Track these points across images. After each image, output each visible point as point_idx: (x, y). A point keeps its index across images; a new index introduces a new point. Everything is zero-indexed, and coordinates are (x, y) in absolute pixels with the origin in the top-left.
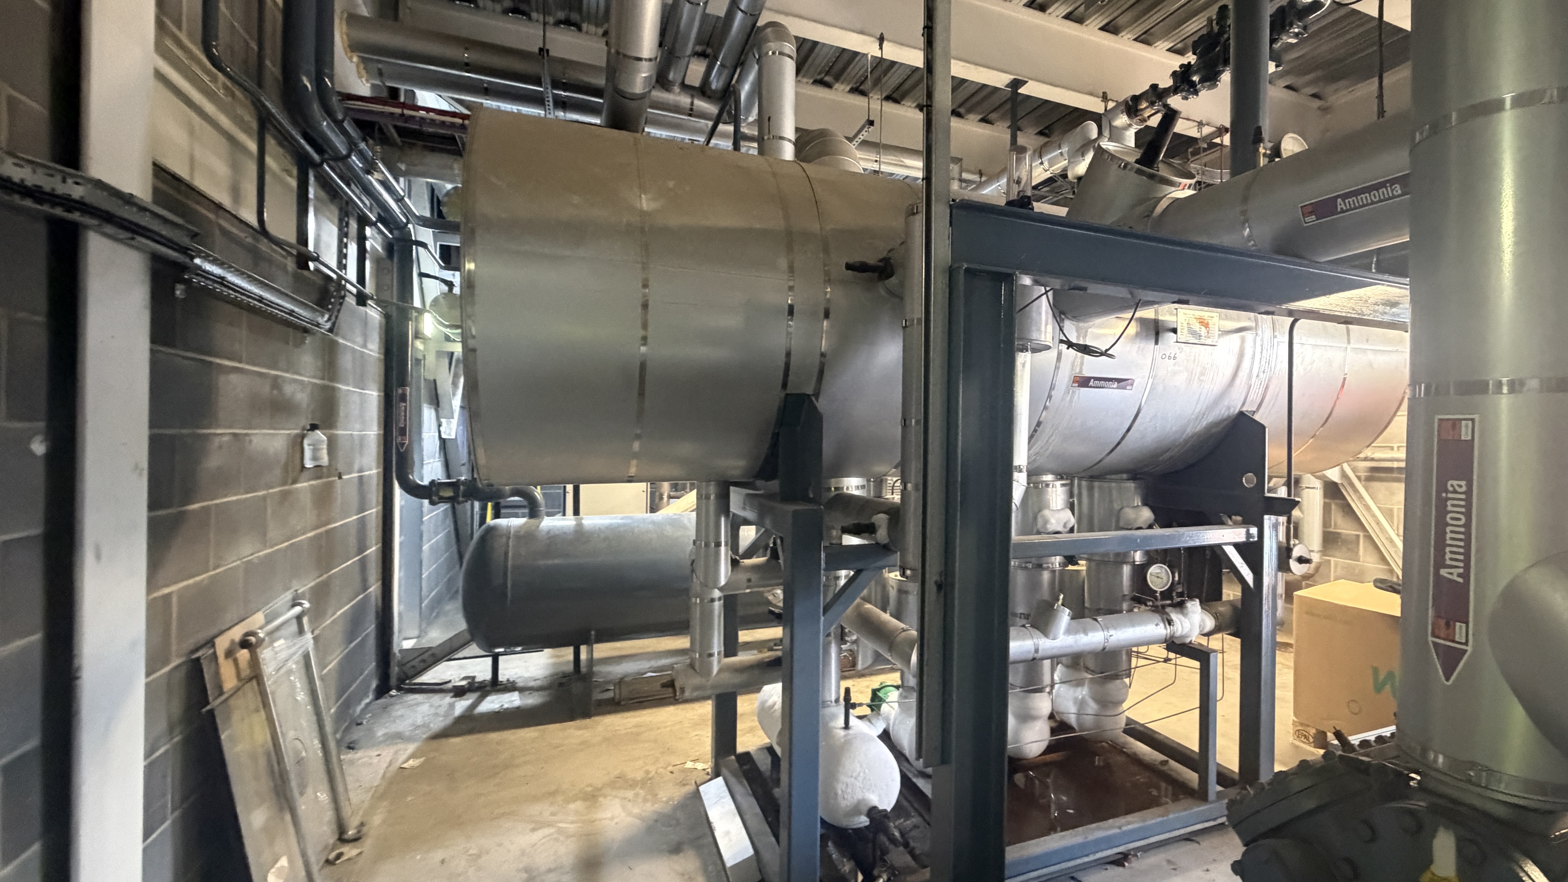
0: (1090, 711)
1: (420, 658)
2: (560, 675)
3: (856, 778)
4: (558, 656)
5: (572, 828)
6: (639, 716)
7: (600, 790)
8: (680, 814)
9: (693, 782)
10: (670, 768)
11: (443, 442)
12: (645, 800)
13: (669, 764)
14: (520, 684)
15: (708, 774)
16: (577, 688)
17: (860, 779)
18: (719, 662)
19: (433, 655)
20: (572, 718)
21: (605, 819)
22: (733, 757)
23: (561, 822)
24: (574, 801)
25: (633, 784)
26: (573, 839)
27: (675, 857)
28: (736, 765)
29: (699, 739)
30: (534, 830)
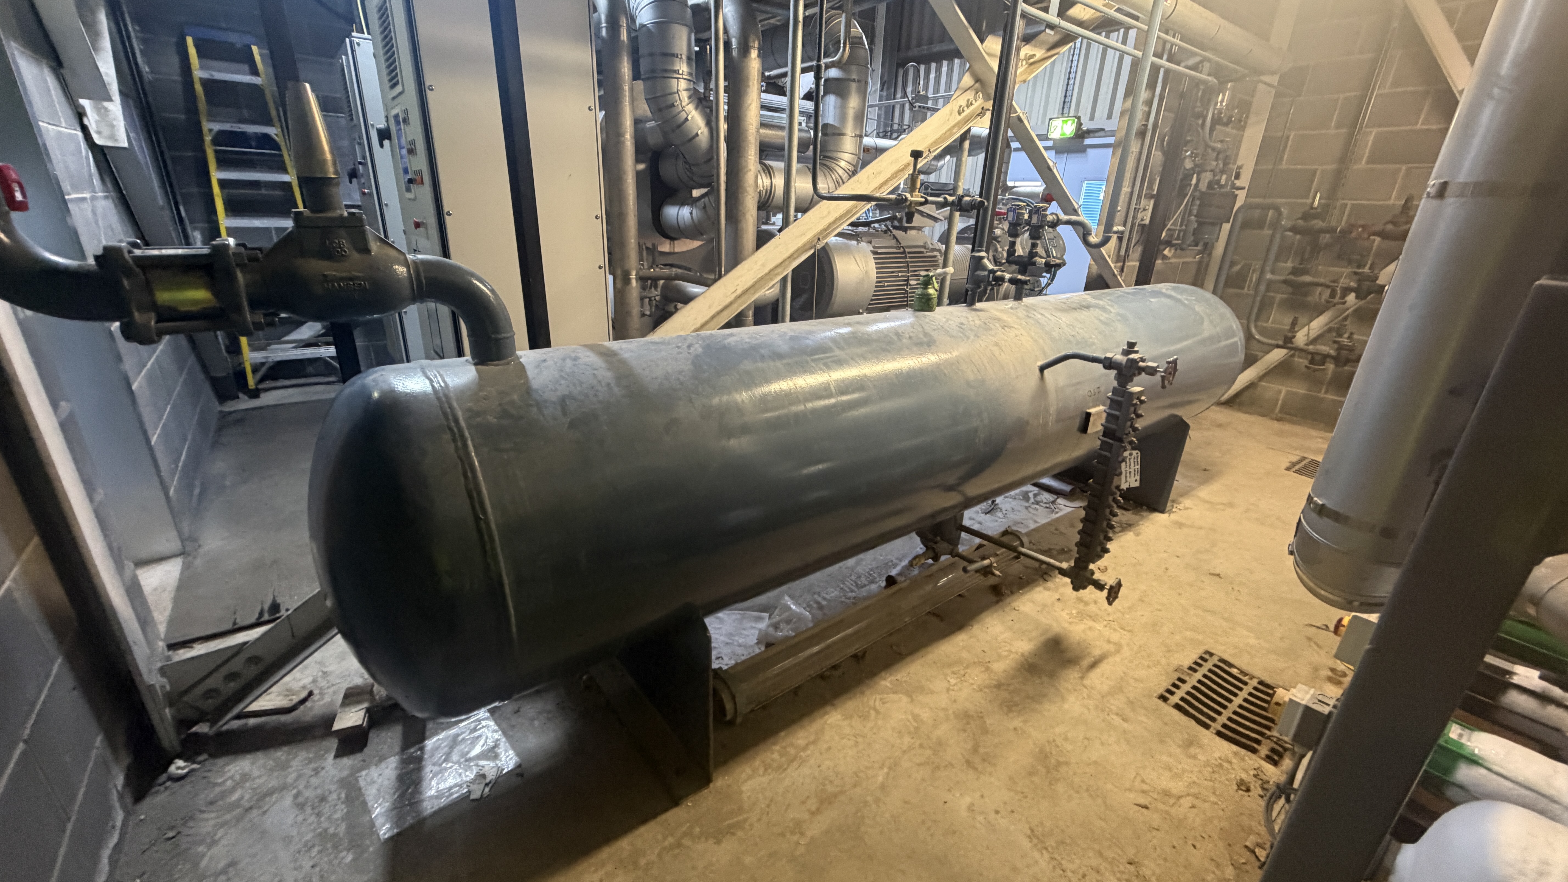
1: (225, 671)
11: (101, 154)
19: (254, 660)
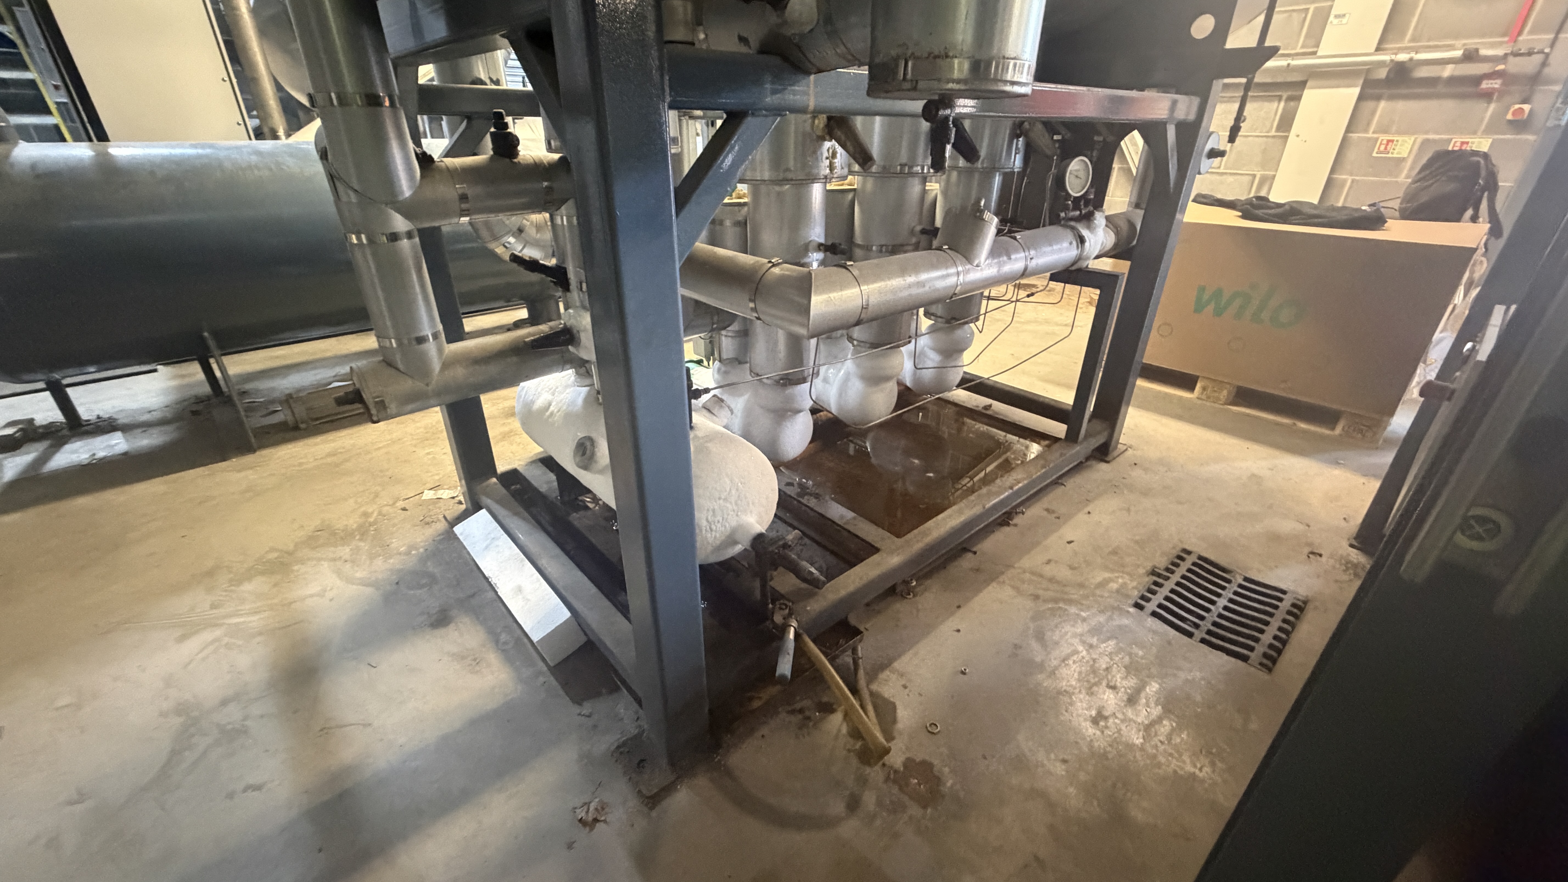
0: (930, 364)
2: (192, 401)
3: (725, 500)
4: (183, 376)
5: (255, 621)
6: (334, 441)
7: (290, 553)
8: (431, 567)
9: (441, 517)
10: (401, 504)
12: (372, 557)
13: (398, 499)
14: (123, 420)
15: (460, 503)
16: (220, 414)
17: (733, 500)
18: (440, 350)
20: (223, 457)
21: (312, 596)
22: (494, 480)
23: (230, 616)
24: (249, 579)
25: (345, 537)
26: (259, 639)
27: (442, 631)
28: (504, 491)
29: (434, 458)
30: (183, 638)
